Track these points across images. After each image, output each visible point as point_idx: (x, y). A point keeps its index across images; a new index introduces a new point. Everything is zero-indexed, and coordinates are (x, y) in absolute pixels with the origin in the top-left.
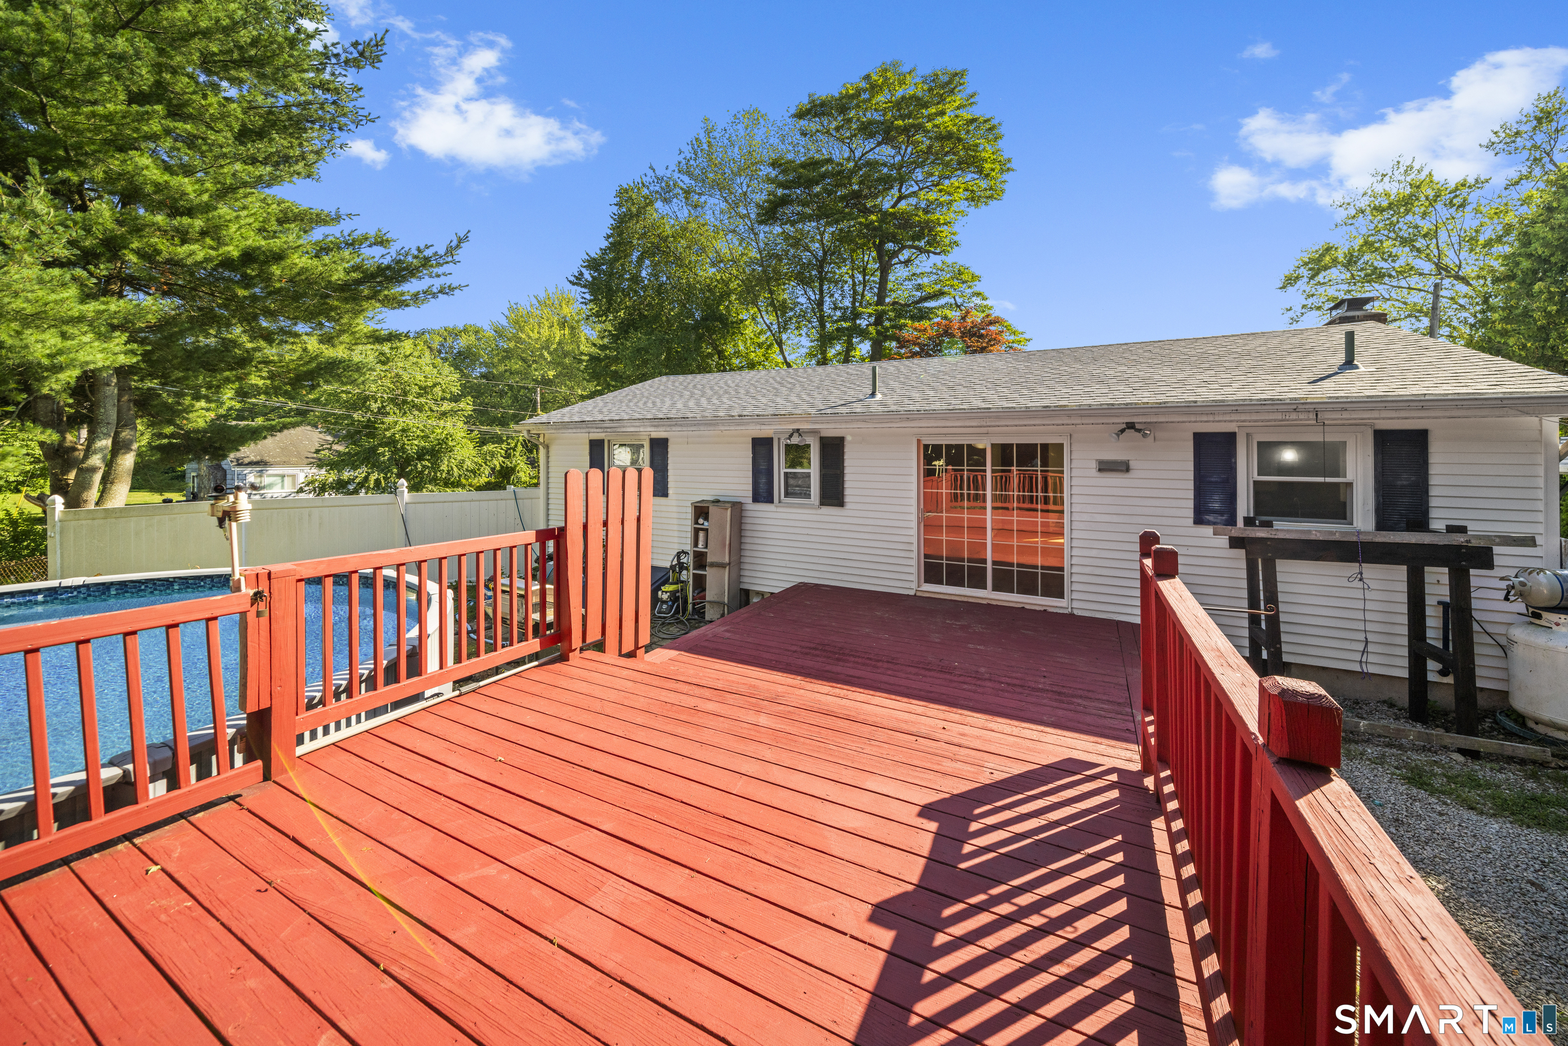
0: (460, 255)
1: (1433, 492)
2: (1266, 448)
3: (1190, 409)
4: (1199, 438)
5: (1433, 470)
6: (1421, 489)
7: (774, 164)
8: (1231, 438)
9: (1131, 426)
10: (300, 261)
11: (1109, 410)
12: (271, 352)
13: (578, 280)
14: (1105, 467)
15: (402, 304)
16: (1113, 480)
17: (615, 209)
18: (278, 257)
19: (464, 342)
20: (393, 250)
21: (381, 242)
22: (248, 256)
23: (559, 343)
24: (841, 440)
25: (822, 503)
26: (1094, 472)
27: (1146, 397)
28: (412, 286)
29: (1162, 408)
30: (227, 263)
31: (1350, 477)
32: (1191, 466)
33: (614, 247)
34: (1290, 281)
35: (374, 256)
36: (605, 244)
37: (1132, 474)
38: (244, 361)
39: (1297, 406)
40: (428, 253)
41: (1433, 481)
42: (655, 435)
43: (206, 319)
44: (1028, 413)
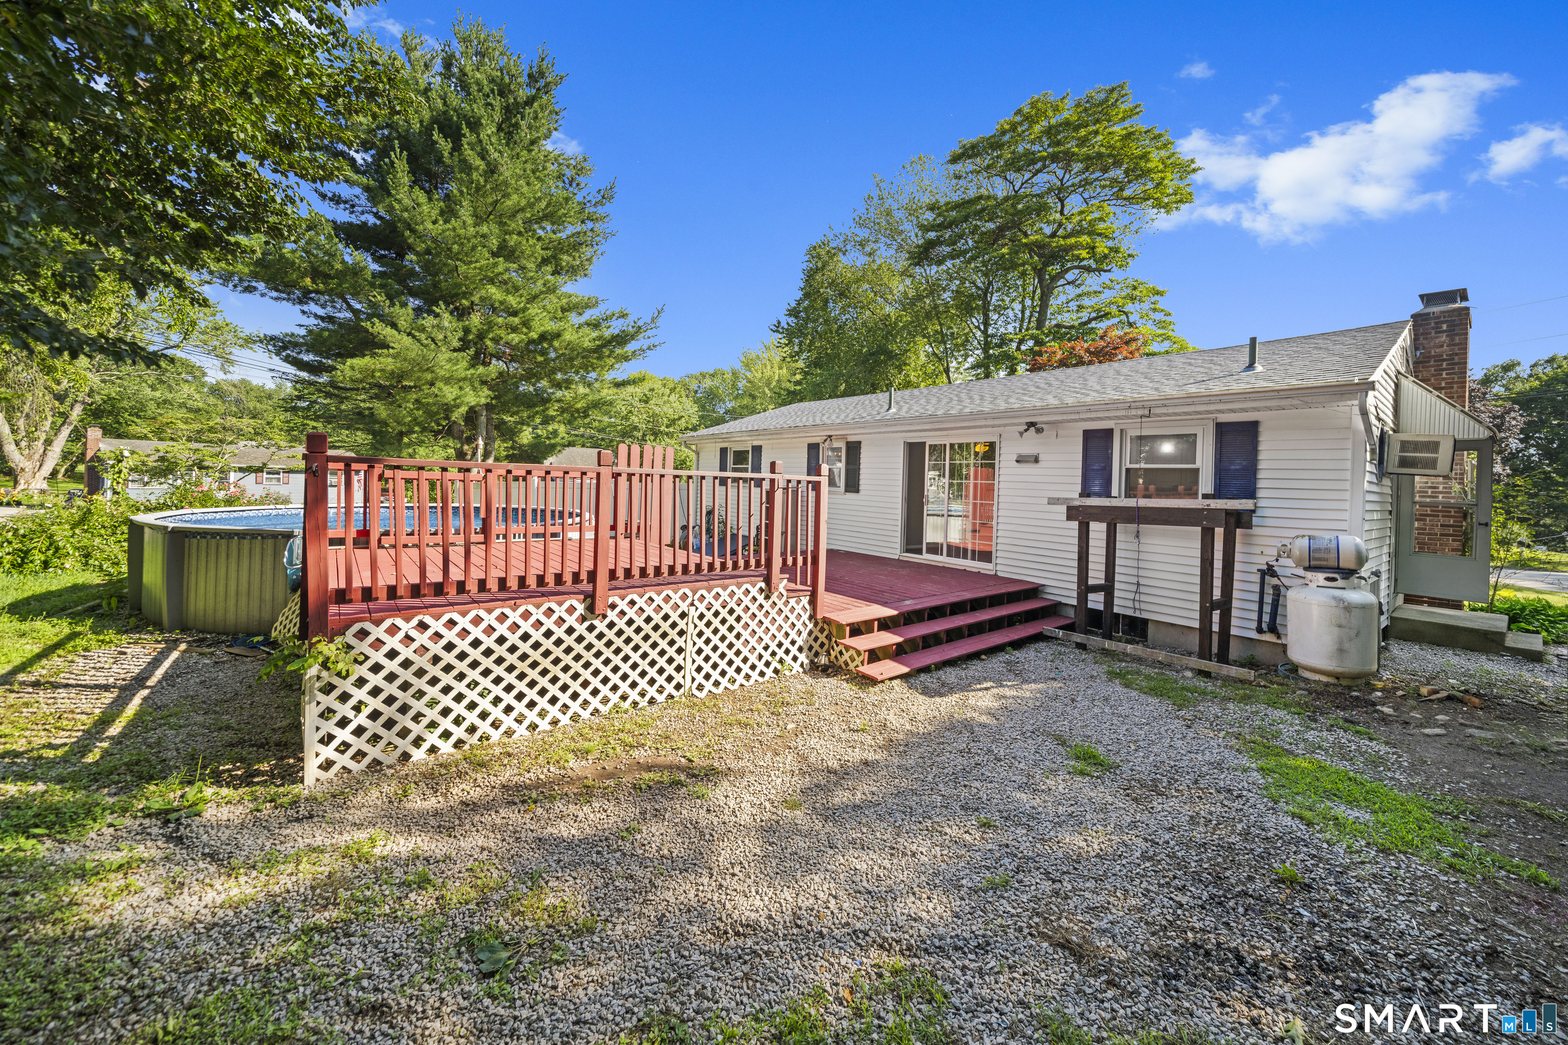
0: (659, 322)
1: (1260, 475)
4: (1087, 434)
5: (1261, 456)
6: (1251, 470)
7: (932, 208)
8: (1109, 433)
9: (1031, 425)
10: (568, 336)
12: (559, 394)
13: (777, 327)
14: (1022, 459)
15: (626, 359)
16: (1028, 469)
17: (804, 266)
18: (558, 335)
19: (708, 383)
20: (630, 320)
21: (623, 316)
22: (543, 337)
23: (779, 381)
24: (859, 443)
25: (846, 491)
26: (1014, 464)
28: (630, 347)
30: (531, 342)
31: (1198, 464)
32: (1080, 457)
33: (807, 295)
35: (614, 328)
36: (799, 295)
37: (1041, 464)
38: (546, 401)
40: (640, 323)
41: (1261, 465)
43: (530, 376)
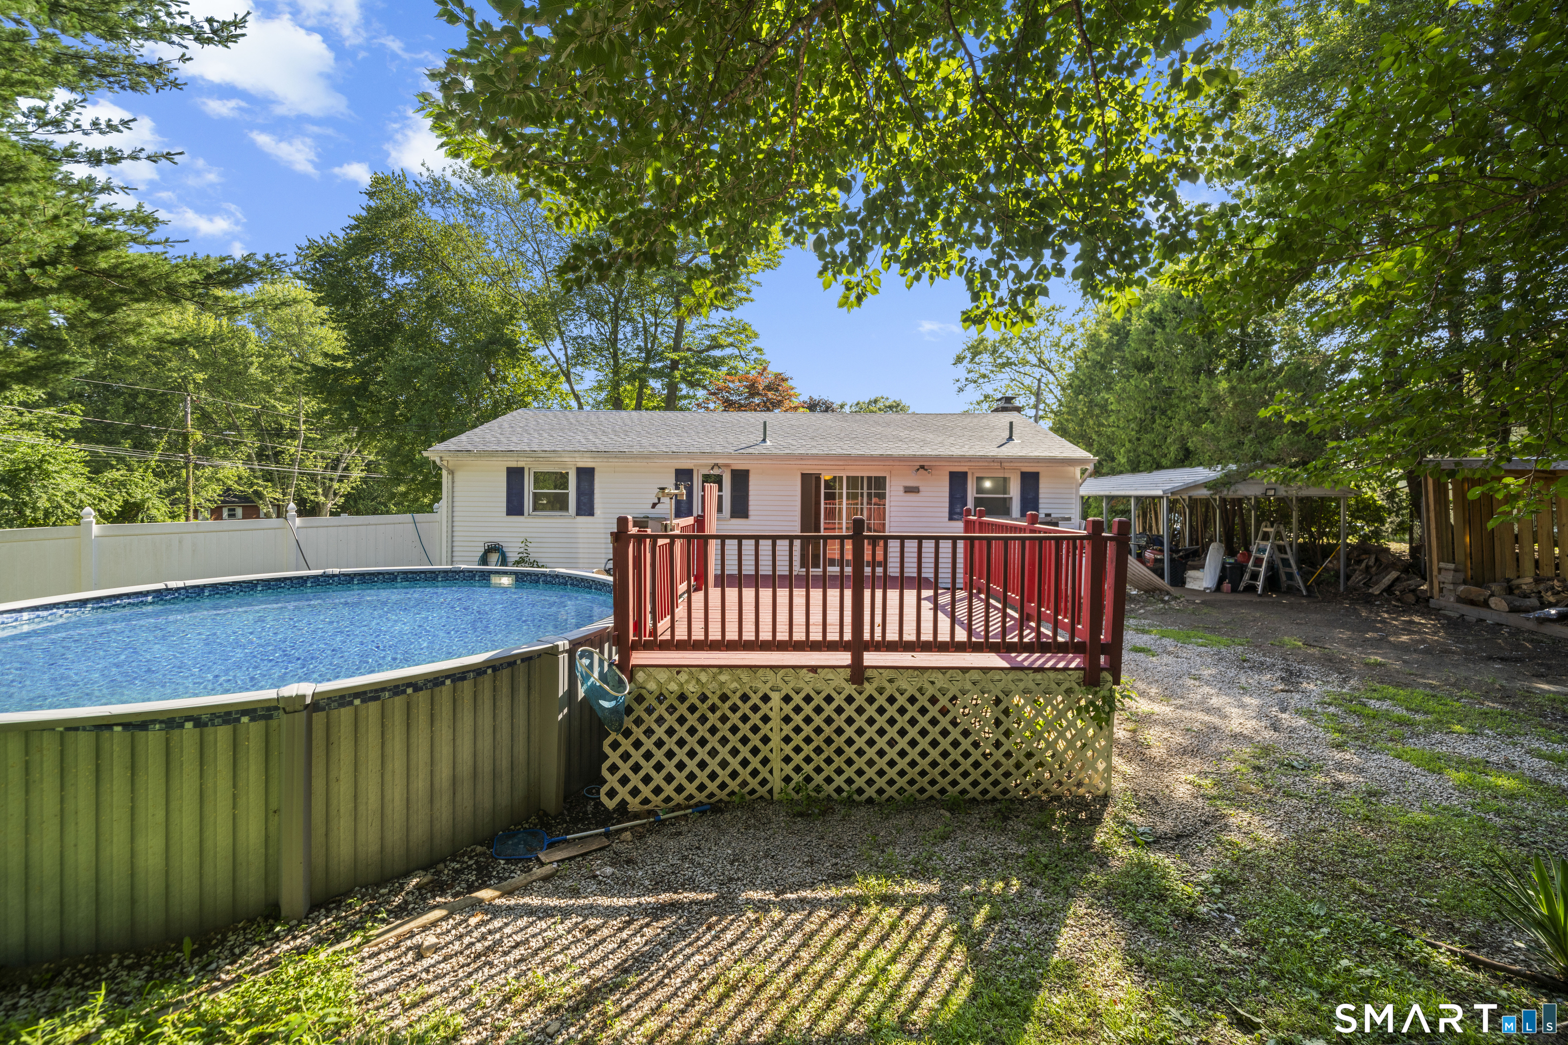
1: (1040, 501)
2: (980, 479)
3: (951, 459)
4: (952, 474)
5: (1040, 491)
6: (1036, 499)
8: (965, 474)
9: (922, 467)
11: (914, 458)
14: (909, 490)
16: (911, 497)
24: (746, 472)
25: (732, 516)
26: (901, 493)
27: (928, 451)
29: (938, 458)
31: (1011, 495)
32: (947, 489)
34: (959, 360)
37: (919, 494)
39: (994, 459)
41: (1040, 496)
42: (581, 465)
44: (872, 458)
